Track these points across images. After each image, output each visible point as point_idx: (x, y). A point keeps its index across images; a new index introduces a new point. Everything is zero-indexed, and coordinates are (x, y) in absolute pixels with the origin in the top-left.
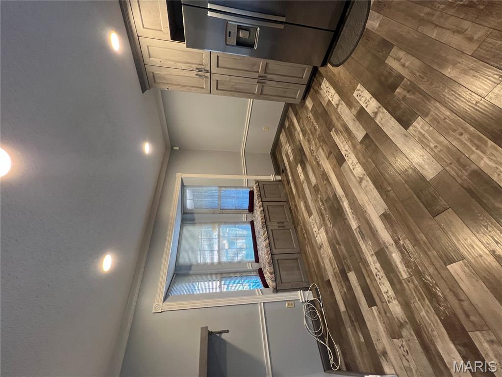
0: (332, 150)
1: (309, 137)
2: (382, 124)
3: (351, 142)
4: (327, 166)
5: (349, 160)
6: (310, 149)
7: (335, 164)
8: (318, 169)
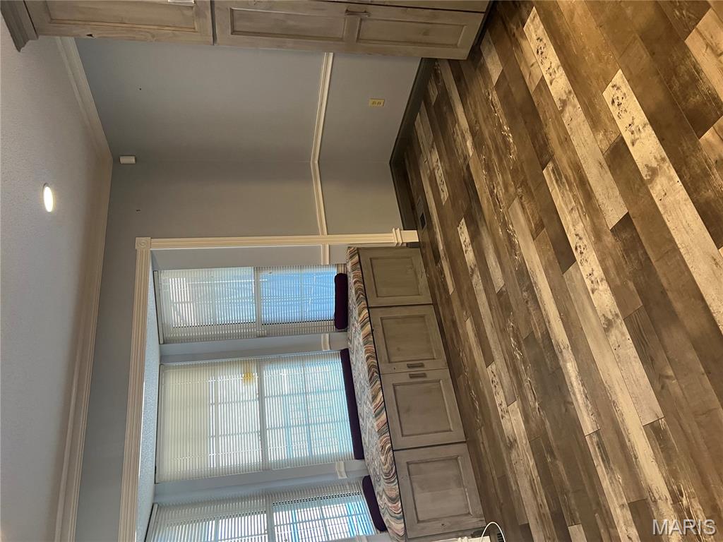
0: (545, 221)
1: (490, 158)
2: (665, 207)
3: (592, 220)
4: (533, 256)
5: (585, 264)
6: (492, 192)
7: (551, 258)
8: (511, 255)
